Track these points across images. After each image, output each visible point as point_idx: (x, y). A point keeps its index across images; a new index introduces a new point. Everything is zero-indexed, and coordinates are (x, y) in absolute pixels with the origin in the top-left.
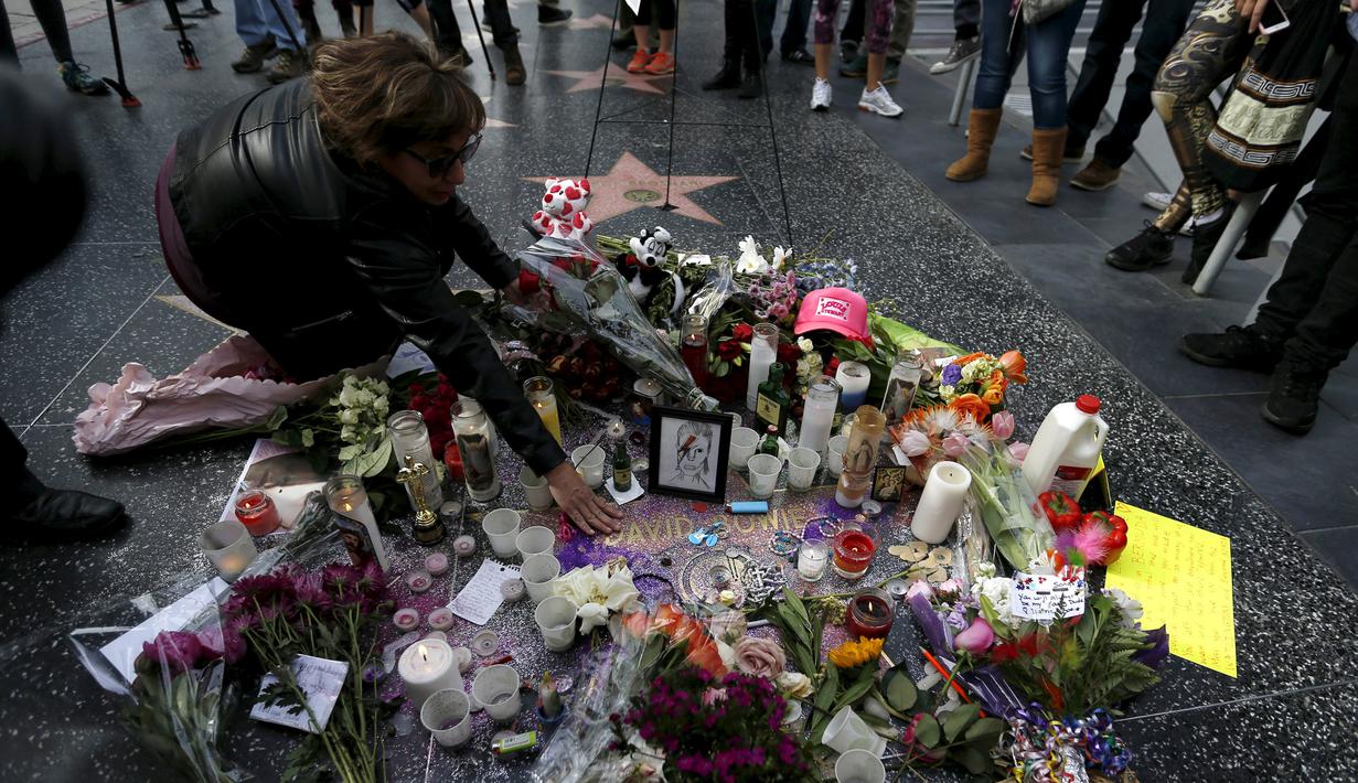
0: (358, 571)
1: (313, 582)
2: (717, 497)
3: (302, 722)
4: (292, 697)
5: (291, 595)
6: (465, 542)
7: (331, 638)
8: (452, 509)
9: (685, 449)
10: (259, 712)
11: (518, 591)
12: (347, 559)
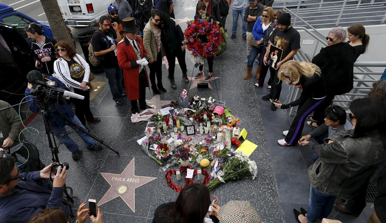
0: (159, 137)
1: (155, 137)
2: (195, 134)
3: (154, 149)
4: (153, 147)
5: (153, 139)
6: (169, 135)
7: (156, 143)
8: (168, 132)
9: (190, 130)
10: (150, 148)
11: (173, 141)
12: (158, 136)
